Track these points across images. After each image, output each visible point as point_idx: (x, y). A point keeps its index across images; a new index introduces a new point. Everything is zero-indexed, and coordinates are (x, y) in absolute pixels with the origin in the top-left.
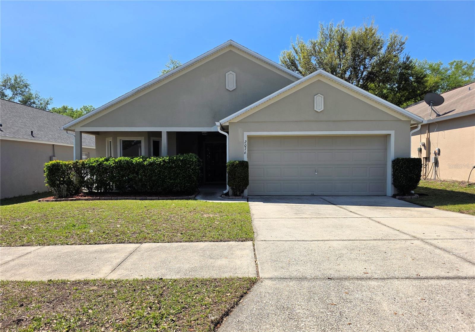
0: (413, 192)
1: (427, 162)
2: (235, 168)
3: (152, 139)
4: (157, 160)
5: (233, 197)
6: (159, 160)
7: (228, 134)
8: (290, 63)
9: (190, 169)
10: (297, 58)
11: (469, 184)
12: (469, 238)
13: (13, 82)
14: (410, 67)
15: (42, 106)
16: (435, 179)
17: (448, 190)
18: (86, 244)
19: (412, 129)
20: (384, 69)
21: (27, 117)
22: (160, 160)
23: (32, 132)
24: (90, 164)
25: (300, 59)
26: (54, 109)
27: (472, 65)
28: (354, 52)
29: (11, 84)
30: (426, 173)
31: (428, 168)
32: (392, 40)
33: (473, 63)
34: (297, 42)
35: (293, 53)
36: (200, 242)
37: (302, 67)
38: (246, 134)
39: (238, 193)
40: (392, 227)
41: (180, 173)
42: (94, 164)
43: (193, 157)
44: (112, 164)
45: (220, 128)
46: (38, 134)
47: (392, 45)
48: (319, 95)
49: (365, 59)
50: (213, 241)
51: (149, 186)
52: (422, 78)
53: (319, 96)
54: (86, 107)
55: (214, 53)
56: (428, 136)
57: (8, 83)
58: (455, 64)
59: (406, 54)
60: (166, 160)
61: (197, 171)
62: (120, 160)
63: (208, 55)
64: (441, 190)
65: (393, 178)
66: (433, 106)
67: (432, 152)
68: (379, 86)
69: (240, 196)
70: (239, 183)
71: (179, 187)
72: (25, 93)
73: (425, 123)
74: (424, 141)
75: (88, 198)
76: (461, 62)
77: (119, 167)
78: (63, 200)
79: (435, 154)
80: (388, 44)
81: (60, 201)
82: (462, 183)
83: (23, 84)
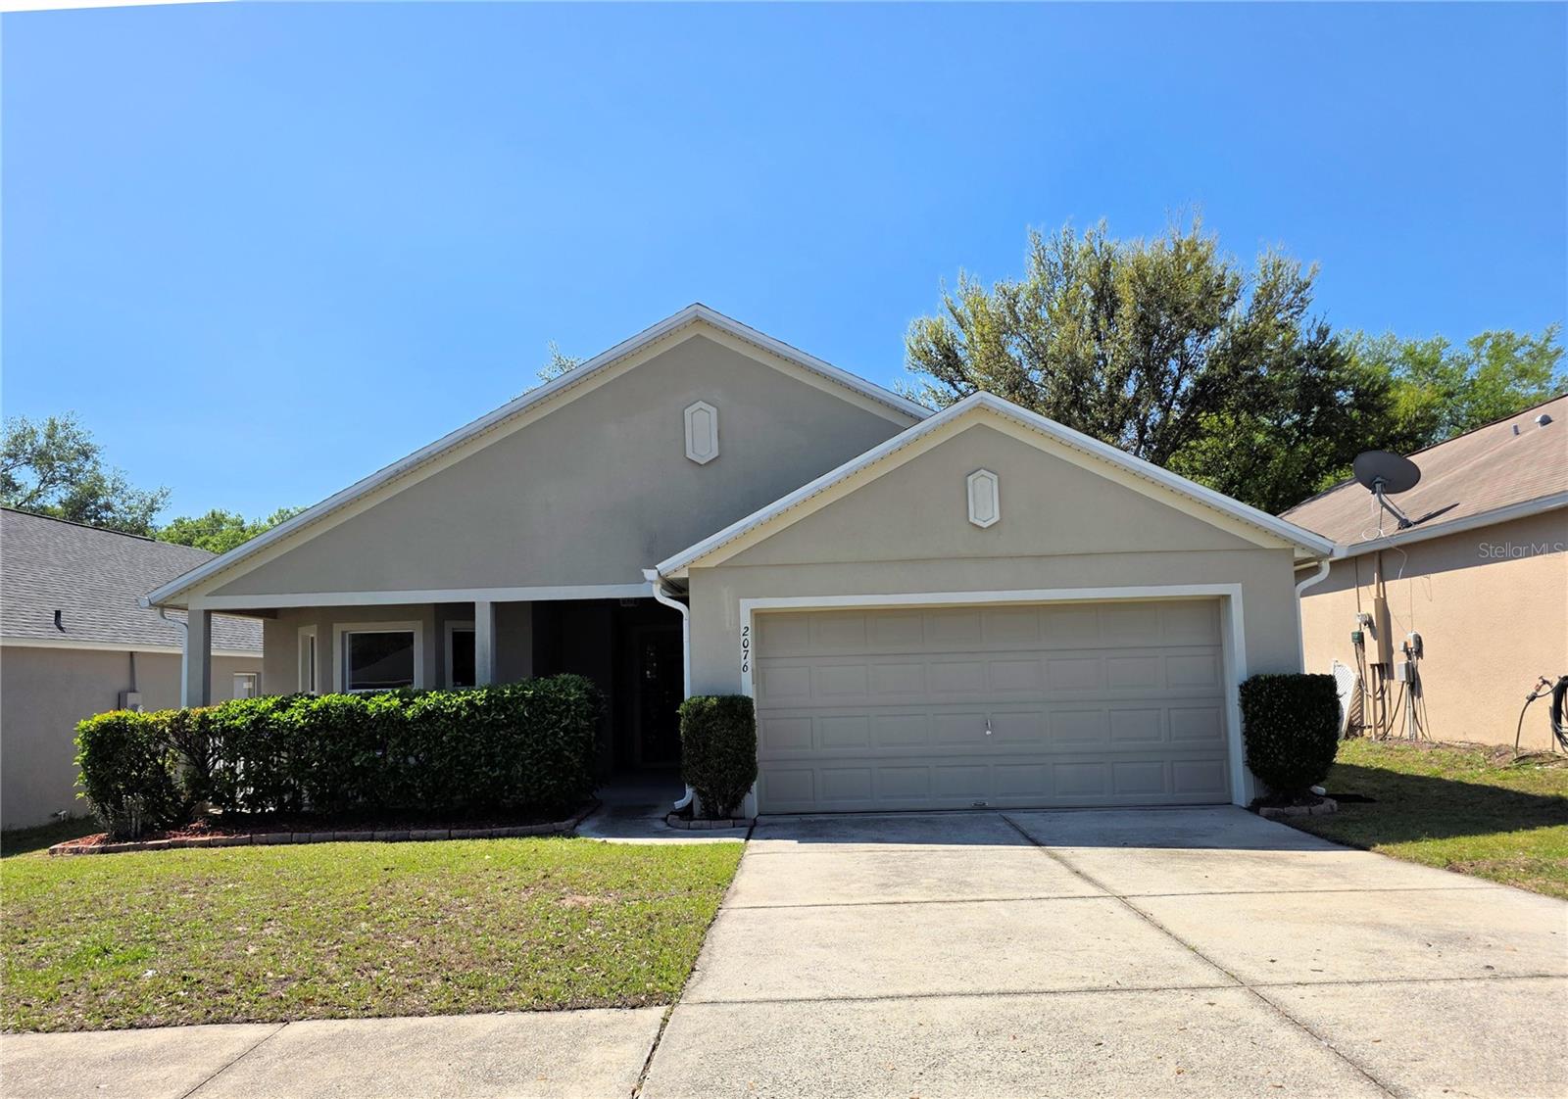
0: (1321, 790)
1: (1385, 681)
2: (704, 722)
3: (450, 626)
4: (449, 700)
5: (704, 822)
6: (454, 702)
7: (688, 606)
8: (940, 358)
9: (558, 727)
10: (965, 340)
11: (1521, 758)
12: (1417, 976)
13: (42, 441)
14: (1333, 360)
15: (135, 516)
16: (1413, 738)
17: (1448, 778)
18: (99, 1028)
19: (1301, 575)
20: (1246, 368)
21: (56, 562)
22: (460, 700)
23: (58, 614)
24: (224, 723)
25: (972, 340)
26: (182, 522)
27: (1544, 345)
28: (1143, 317)
29: (34, 450)
30: (1384, 717)
31: (1390, 699)
32: (1269, 275)
33: (1548, 340)
34: (959, 290)
35: (950, 326)
36: (489, 1012)
37: (977, 368)
38: (747, 606)
39: (720, 807)
40: (1181, 934)
41: (523, 743)
42: (237, 722)
43: (571, 687)
44: (299, 718)
45: (659, 586)
46: (82, 619)
47: (1268, 291)
48: (983, 472)
49: (1182, 337)
50: (534, 1010)
51: (422, 790)
52: (1376, 395)
53: (983, 476)
54: (288, 512)
55: (645, 346)
56: (1381, 592)
57: (26, 447)
58: (1489, 342)
59: (1315, 320)
60: (477, 702)
61: (582, 735)
62: (327, 706)
63: (625, 352)
64: (1425, 777)
65: (1246, 743)
66: (1384, 493)
67: (1398, 646)
68: (1238, 422)
69: (728, 817)
70: (721, 771)
71: (521, 793)
72: (81, 475)
73: (1339, 555)
74: (1370, 609)
75: (212, 838)
76: (1510, 337)
77: (320, 729)
78: (128, 849)
79: (1408, 654)
80: (1255, 288)
81: (118, 850)
82: (1497, 754)
83: (76, 446)
